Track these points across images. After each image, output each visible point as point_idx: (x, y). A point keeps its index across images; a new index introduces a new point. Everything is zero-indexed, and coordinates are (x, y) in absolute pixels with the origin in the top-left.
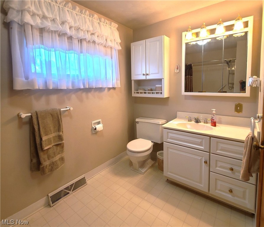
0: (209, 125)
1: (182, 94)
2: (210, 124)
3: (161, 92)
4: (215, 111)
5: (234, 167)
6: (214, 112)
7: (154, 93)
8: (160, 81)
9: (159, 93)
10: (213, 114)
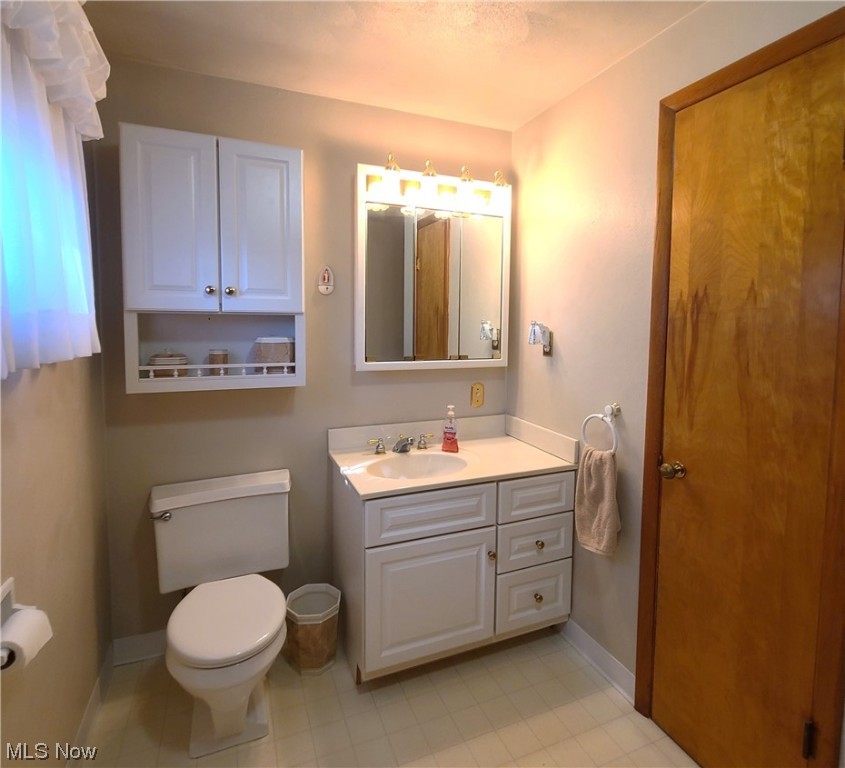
0: (436, 450)
1: (358, 368)
2: (440, 446)
3: (292, 364)
4: (453, 410)
5: (542, 538)
6: (451, 413)
7: (237, 372)
8: (286, 321)
9: (283, 368)
10: (450, 419)
